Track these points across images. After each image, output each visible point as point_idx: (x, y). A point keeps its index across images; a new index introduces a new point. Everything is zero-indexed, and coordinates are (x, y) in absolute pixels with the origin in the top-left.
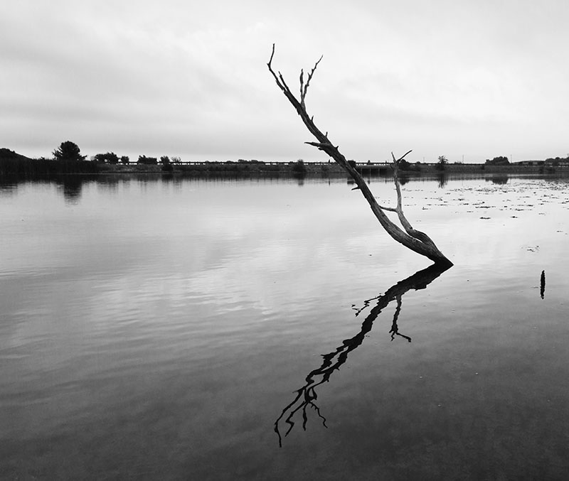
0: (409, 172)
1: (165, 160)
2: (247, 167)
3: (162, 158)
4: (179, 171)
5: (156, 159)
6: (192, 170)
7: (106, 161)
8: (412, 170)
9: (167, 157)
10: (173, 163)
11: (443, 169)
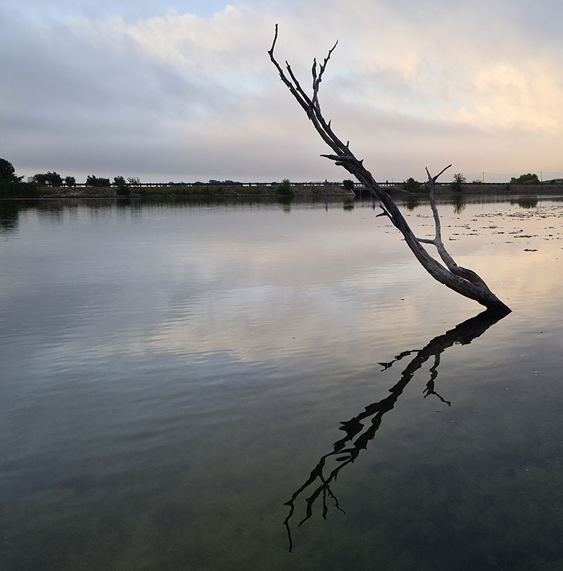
0: (418, 194)
1: (119, 181)
2: (220, 189)
3: (115, 179)
4: (138, 195)
5: (108, 180)
6: (152, 194)
7: (47, 182)
8: (422, 191)
9: (122, 178)
10: (130, 184)
11: (459, 190)
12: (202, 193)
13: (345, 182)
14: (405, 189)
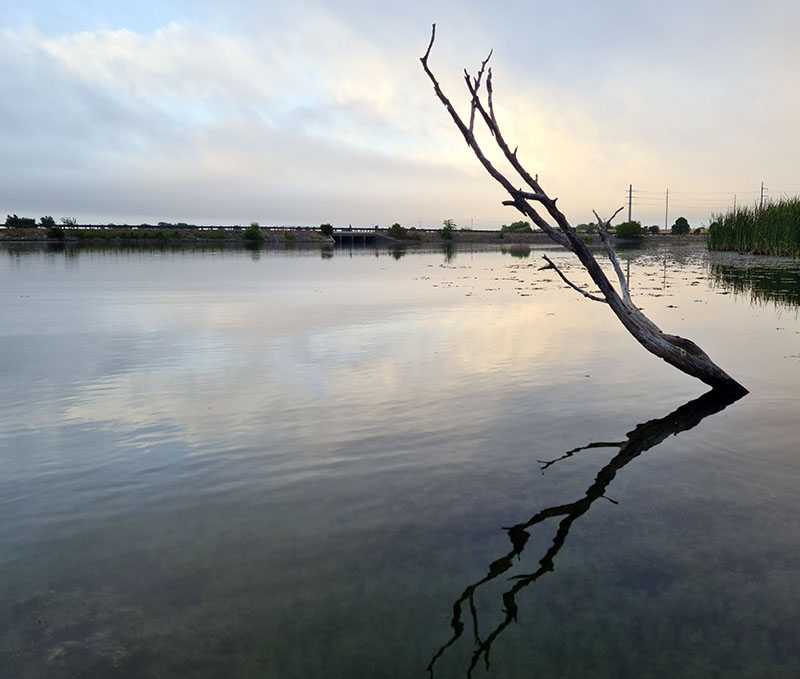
0: (405, 241)
1: (48, 222)
2: (177, 233)
3: (42, 219)
4: (74, 238)
5: (34, 221)
6: (91, 237)
8: (410, 238)
9: (51, 218)
10: (64, 226)
11: (450, 237)
12: (154, 237)
13: (323, 227)
14: (390, 235)
